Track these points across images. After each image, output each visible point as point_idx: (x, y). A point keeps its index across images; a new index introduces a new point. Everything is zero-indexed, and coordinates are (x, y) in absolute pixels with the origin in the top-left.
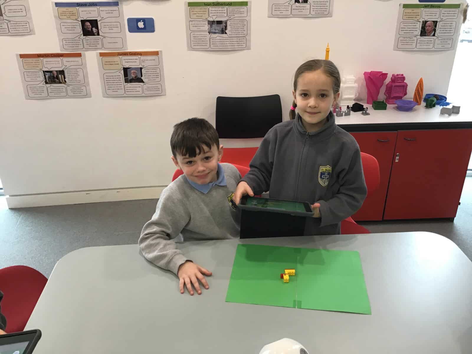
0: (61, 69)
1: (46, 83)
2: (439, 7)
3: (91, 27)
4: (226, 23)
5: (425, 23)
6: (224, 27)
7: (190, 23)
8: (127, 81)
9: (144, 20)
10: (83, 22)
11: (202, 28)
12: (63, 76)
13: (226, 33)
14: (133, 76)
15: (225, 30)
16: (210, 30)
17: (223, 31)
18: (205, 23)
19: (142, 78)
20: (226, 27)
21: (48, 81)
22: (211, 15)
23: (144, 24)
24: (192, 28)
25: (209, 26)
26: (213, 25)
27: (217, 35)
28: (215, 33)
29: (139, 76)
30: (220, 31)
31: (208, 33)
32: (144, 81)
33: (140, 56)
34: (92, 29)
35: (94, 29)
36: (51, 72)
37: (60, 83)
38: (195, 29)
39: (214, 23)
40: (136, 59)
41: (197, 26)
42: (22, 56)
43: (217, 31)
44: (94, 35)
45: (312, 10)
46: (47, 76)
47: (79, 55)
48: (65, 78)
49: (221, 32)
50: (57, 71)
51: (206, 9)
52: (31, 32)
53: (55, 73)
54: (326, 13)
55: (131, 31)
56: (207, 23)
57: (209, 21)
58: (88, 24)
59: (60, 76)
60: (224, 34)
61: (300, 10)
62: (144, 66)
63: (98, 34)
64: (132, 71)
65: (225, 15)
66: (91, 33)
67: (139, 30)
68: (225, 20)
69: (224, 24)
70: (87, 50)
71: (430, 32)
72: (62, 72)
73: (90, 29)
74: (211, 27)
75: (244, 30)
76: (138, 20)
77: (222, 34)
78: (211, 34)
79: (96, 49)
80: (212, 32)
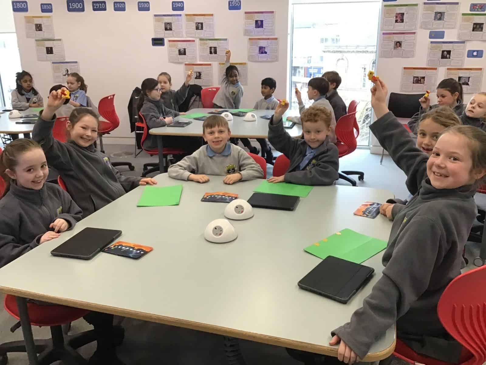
0: (423, 76)
1: (413, 83)
3: (446, 54)
9: (477, 51)
10: (443, 51)
12: (423, 80)
14: (463, 81)
19: (469, 83)
21: (414, 82)
23: (477, 53)
29: (467, 82)
33: (470, 71)
34: (447, 56)
35: (448, 56)
36: (417, 77)
37: (421, 83)
40: (467, 72)
42: (405, 68)
44: (447, 58)
46: (415, 79)
47: (436, 69)
48: (424, 81)
50: (421, 77)
52: (413, 56)
53: (420, 78)
55: (468, 56)
58: (445, 53)
59: (422, 80)
62: (471, 76)
63: (449, 58)
64: (463, 79)
66: (446, 58)
67: (473, 56)
70: (441, 66)
72: (424, 78)
73: (446, 55)
76: (474, 51)
79: (445, 66)
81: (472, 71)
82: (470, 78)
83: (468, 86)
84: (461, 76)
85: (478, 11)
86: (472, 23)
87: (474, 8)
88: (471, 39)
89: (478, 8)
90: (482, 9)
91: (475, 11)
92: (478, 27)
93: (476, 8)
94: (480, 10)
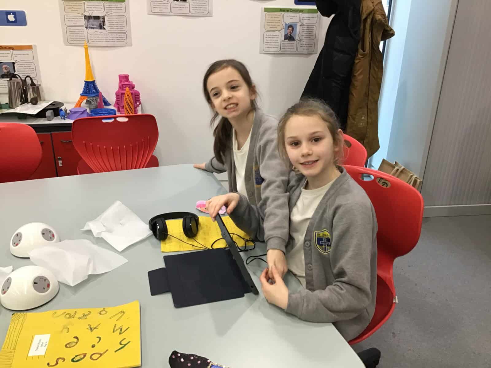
4: (104, 18)
6: (102, 23)
7: (66, 17)
9: (14, 13)
11: (78, 23)
13: (104, 29)
14: (5, 71)
15: (103, 26)
16: (87, 25)
17: (101, 27)
18: (82, 18)
19: (15, 73)
20: (104, 22)
22: (87, 10)
23: (15, 17)
24: (67, 23)
25: (86, 20)
26: (90, 20)
27: (95, 30)
28: (92, 28)
29: (12, 71)
30: (98, 26)
31: (85, 28)
33: (11, 50)
38: (72, 23)
39: (91, 18)
40: (7, 54)
41: (73, 21)
43: (94, 26)
45: (191, 9)
49: (99, 28)
51: (82, 3)
54: (206, 12)
56: (83, 18)
57: (85, 16)
60: (102, 29)
61: (179, 8)
62: (16, 61)
64: (4, 66)
65: (103, 10)
67: (9, 23)
68: (103, 15)
69: (102, 20)
74: (88, 21)
75: (124, 26)
76: (8, 13)
77: (100, 29)
78: (88, 29)
80: (89, 27)
81: (15, 52)
82: (15, 65)
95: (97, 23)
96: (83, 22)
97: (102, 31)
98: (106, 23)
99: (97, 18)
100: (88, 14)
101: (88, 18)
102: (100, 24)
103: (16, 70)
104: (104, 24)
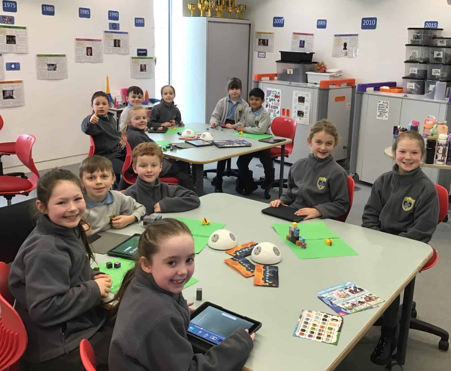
2: (145, 58)
4: (56, 65)
5: (141, 65)
7: (38, 65)
8: (4, 98)
9: (15, 64)
13: (56, 70)
14: (8, 95)
16: (49, 69)
17: (55, 69)
19: (13, 96)
20: (56, 67)
23: (15, 66)
24: (39, 68)
27: (52, 71)
28: (51, 70)
29: (11, 95)
32: (14, 98)
33: (12, 84)
38: (41, 68)
43: (52, 69)
45: (94, 59)
51: (46, 58)
54: (100, 61)
55: (8, 69)
57: (47, 64)
64: (8, 92)
65: (56, 61)
67: (12, 69)
69: (55, 66)
71: (144, 70)
74: (49, 67)
75: (65, 68)
76: (12, 64)
81: (14, 84)
82: (14, 91)
83: (13, 99)
84: (5, 89)
85: (7, 23)
86: (4, 35)
87: (3, 20)
88: (7, 52)
89: (8, 21)
90: (11, 22)
91: (4, 23)
92: (11, 40)
93: (6, 21)
94: (10, 23)
95: (53, 67)
96: (47, 67)
97: (55, 71)
98: (57, 67)
99: (53, 65)
100: (49, 63)
101: (49, 65)
102: (54, 68)
103: (14, 94)
104: (56, 68)
